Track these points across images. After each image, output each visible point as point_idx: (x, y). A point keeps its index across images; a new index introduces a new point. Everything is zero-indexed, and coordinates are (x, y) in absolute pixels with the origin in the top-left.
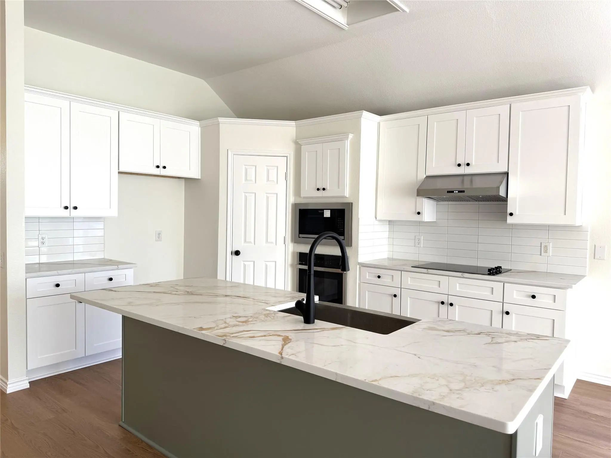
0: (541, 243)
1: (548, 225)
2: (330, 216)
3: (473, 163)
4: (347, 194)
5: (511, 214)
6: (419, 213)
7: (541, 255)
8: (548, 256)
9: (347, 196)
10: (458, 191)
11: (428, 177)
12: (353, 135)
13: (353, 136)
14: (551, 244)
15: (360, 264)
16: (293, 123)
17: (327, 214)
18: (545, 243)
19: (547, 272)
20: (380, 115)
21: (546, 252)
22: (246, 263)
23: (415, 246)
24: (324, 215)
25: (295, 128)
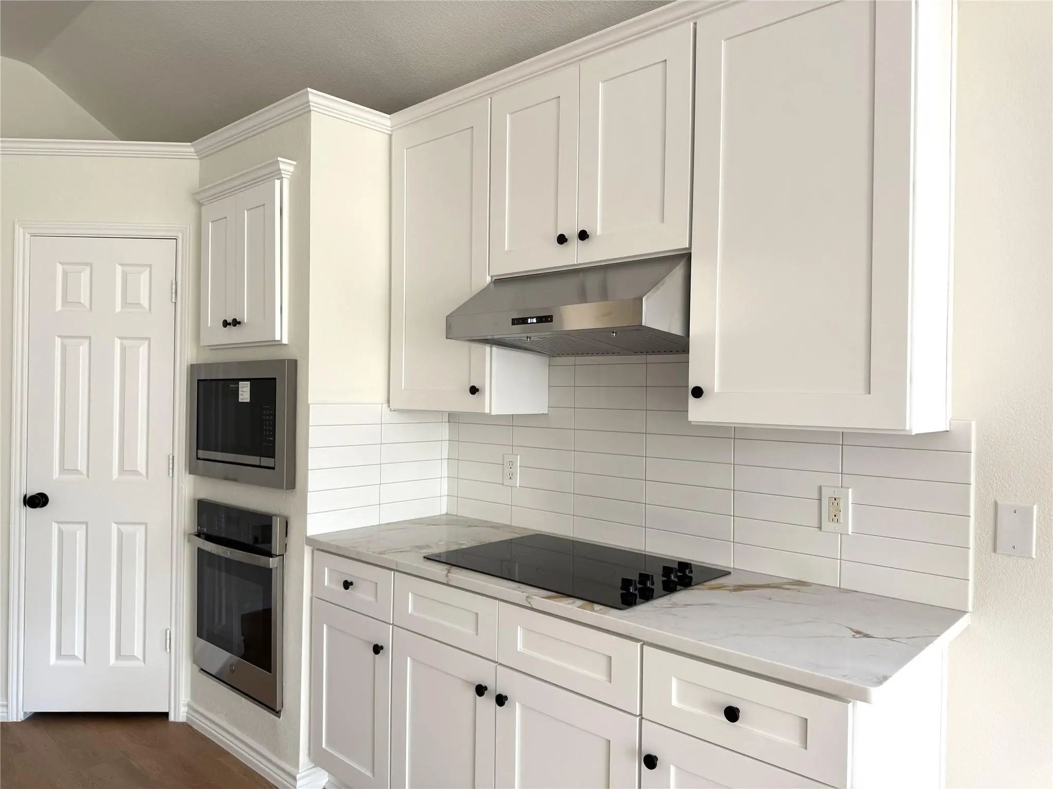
0: (820, 488)
1: (838, 433)
2: (248, 400)
3: (597, 229)
4: (282, 332)
5: (698, 392)
6: (474, 390)
7: (820, 528)
8: (841, 534)
9: (285, 341)
10: (537, 318)
11: (499, 282)
12: (294, 163)
13: (296, 166)
14: (850, 490)
15: (311, 541)
16: (186, 148)
17: (245, 393)
18: (833, 489)
19: (840, 588)
20: (389, 112)
21: (835, 518)
22: (64, 527)
23: (503, 484)
24: (240, 396)
25: (197, 163)
